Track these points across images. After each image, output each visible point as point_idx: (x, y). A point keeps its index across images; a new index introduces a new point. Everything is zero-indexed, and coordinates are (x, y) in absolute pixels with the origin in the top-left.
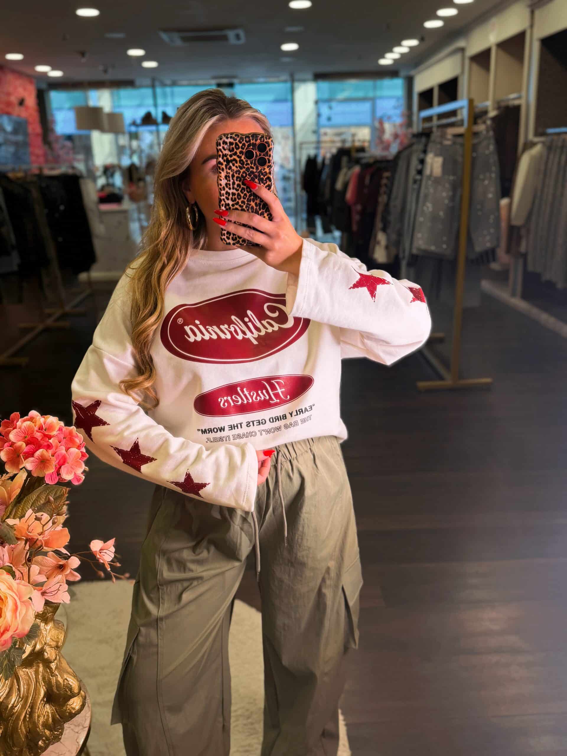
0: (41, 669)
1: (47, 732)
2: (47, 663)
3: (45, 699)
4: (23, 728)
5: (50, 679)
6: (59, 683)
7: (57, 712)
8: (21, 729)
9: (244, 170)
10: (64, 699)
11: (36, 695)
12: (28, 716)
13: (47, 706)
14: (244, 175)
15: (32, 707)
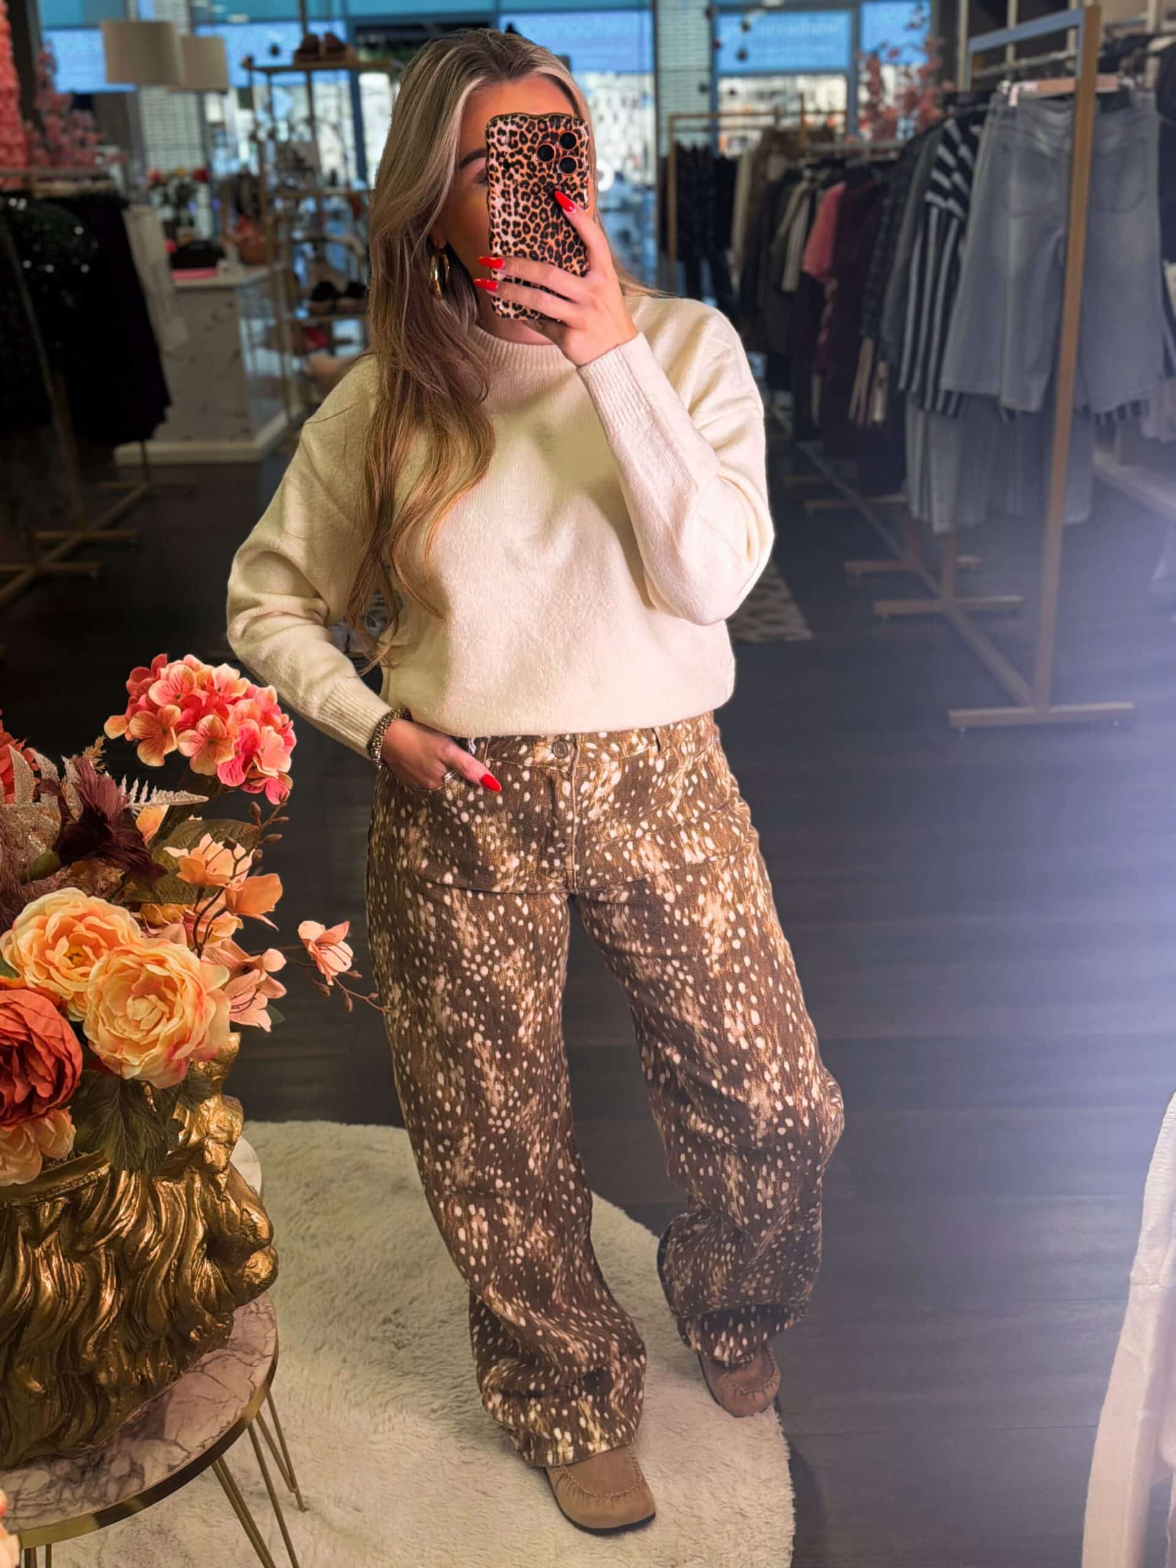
0: (198, 1185)
1: (208, 1317)
2: (210, 1173)
3: (205, 1246)
4: (164, 1296)
5: (216, 1204)
6: (231, 1216)
7: (225, 1278)
8: (160, 1295)
9: (535, 180)
10: (241, 1250)
11: (188, 1234)
12: (172, 1273)
13: (207, 1266)
14: (536, 189)
15: (181, 1257)
